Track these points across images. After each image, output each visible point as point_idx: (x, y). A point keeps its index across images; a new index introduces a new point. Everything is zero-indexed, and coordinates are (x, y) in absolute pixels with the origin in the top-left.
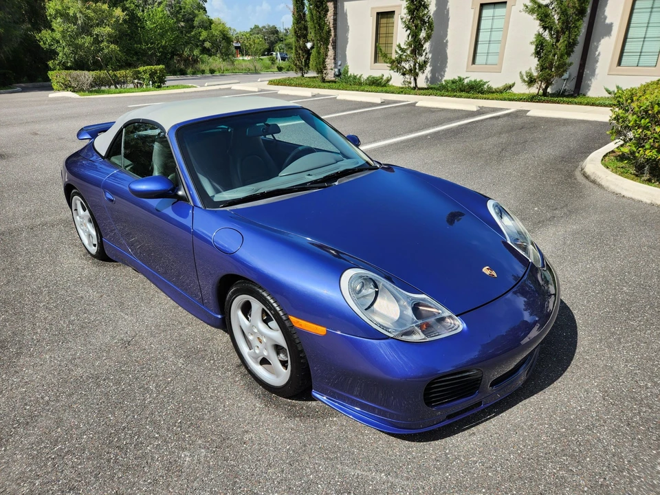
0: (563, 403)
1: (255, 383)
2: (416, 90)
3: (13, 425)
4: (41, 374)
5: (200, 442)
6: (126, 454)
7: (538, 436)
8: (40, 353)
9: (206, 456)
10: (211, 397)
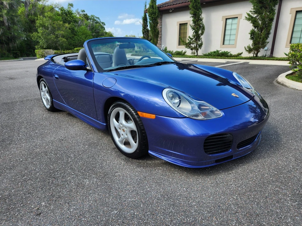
0: (275, 162)
1: (122, 155)
2: (197, 56)
3: (4, 169)
4: (20, 151)
5: (94, 176)
6: (57, 180)
7: (263, 175)
8: (20, 143)
9: (96, 181)
10: (100, 160)
